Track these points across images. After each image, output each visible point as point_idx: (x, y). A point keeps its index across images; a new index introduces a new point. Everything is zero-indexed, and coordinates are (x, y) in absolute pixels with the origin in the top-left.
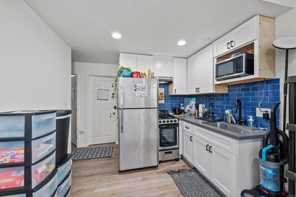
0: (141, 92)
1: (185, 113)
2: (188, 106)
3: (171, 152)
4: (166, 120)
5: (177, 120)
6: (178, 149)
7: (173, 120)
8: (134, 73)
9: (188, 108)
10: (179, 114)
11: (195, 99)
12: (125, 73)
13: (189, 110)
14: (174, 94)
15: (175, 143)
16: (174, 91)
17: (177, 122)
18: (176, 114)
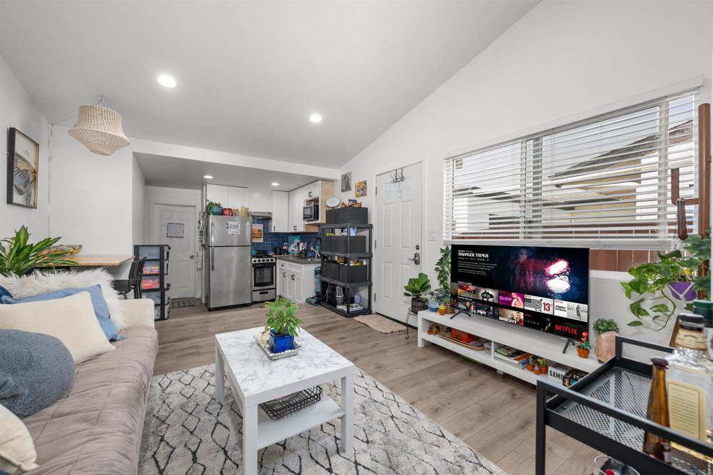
0: (233, 230)
1: (288, 253)
2: (292, 246)
3: (267, 293)
4: (261, 259)
5: (274, 259)
6: (275, 288)
7: (270, 259)
8: (225, 209)
9: (292, 248)
10: (280, 254)
11: (299, 237)
12: (215, 209)
13: (293, 250)
14: (273, 231)
15: (272, 283)
16: (273, 229)
17: (274, 261)
18: (276, 254)
